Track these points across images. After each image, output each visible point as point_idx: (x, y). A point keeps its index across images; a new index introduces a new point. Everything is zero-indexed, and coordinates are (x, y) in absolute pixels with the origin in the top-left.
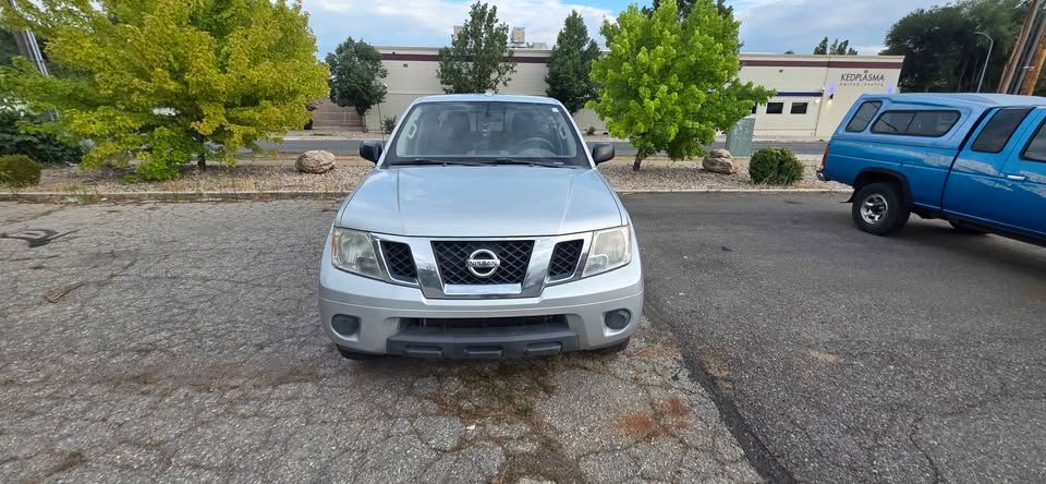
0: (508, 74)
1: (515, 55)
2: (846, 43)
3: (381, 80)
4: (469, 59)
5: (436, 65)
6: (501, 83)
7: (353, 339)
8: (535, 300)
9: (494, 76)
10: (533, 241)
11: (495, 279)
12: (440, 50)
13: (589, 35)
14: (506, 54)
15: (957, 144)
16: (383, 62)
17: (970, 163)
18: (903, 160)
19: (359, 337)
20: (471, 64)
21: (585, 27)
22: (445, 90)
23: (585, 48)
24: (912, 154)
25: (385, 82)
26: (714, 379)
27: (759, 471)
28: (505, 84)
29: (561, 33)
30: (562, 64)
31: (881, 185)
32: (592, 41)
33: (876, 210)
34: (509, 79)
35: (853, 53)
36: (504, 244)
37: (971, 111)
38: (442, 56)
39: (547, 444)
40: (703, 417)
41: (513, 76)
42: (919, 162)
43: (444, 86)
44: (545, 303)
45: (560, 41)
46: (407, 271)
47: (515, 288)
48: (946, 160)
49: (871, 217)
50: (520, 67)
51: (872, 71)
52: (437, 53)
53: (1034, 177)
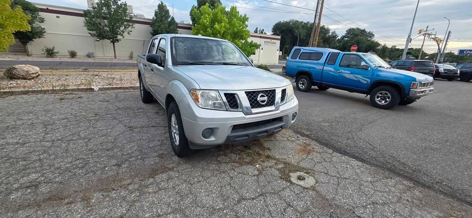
0: (130, 29)
1: (133, 19)
2: (263, 30)
3: (41, 24)
4: (105, 18)
5: (82, 19)
6: (126, 33)
7: (212, 139)
8: (278, 111)
9: (122, 28)
10: (275, 90)
11: (266, 105)
12: (84, 11)
13: (170, 14)
14: (128, 18)
15: (324, 63)
16: (40, 13)
17: (328, 68)
18: (310, 68)
19: (215, 137)
20: (106, 21)
21: (168, 10)
23: (170, 19)
24: (312, 66)
25: (43, 26)
26: (307, 135)
27: (340, 153)
28: (128, 33)
29: (156, 11)
30: (159, 26)
31: (303, 76)
32: (172, 17)
33: (303, 84)
34: (131, 31)
35: (265, 33)
36: (266, 91)
37: (325, 53)
38: (85, 14)
39: (285, 163)
40: (314, 145)
41: (133, 30)
42: (314, 68)
43: (89, 31)
45: (156, 15)
46: (235, 105)
47: (273, 108)
48: (321, 67)
49: (302, 87)
50: (136, 25)
51: (273, 41)
52: (82, 13)
53: (343, 71)
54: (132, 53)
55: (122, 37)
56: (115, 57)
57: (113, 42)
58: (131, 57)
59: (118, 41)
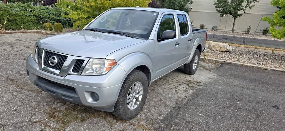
6: (248, 8)
10: (67, 57)
22: (217, 10)
25: (191, 6)
28: (250, 8)
34: (253, 6)
41: (256, 4)
44: (65, 80)
47: (57, 72)
54: (250, 28)
55: (243, 12)
56: (233, 31)
57: (235, 17)
58: (248, 32)
59: (239, 15)
